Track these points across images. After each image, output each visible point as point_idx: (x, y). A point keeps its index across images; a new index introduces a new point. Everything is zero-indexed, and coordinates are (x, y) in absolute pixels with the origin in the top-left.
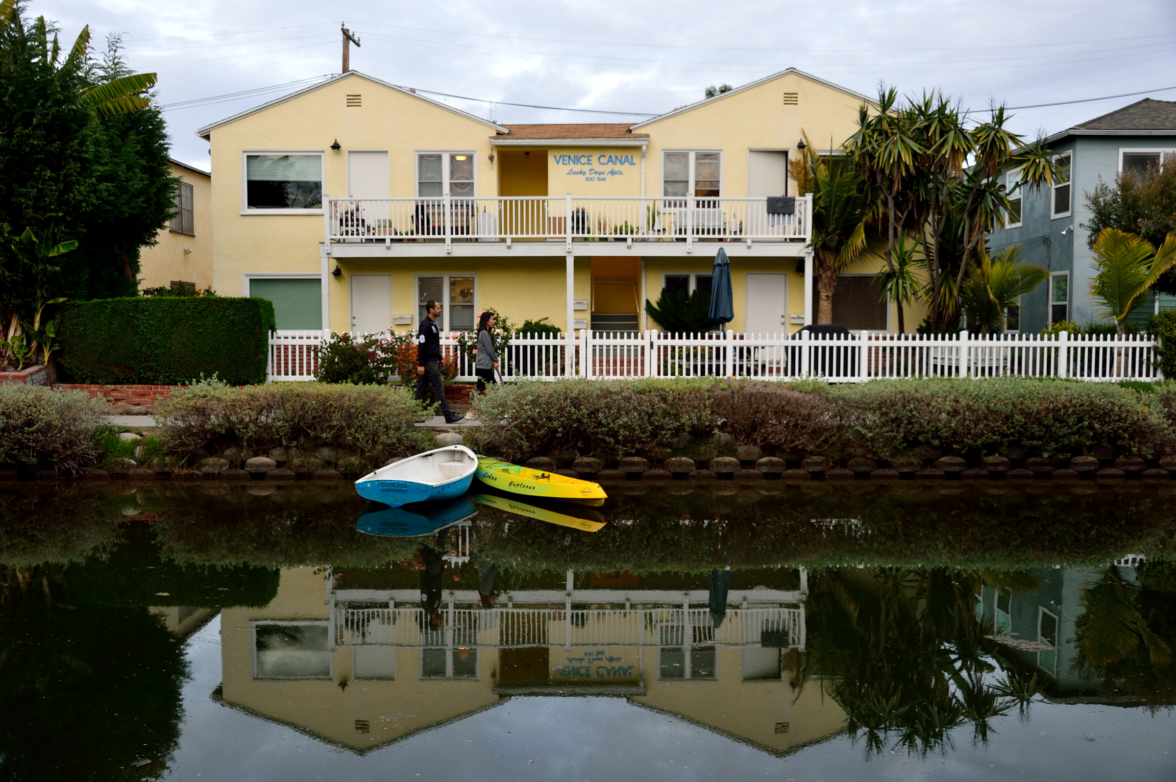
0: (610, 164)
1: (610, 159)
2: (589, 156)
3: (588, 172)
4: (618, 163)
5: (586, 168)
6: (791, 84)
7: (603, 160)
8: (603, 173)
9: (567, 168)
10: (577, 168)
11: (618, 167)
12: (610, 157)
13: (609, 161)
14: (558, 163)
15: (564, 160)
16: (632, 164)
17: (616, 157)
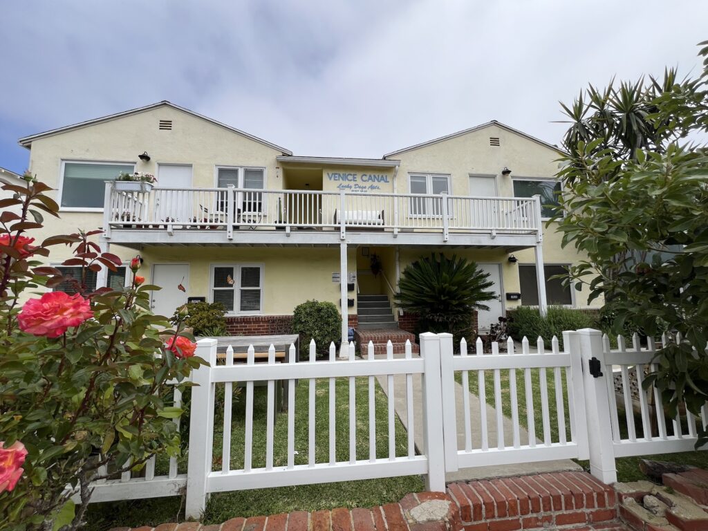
0: (370, 181)
1: (370, 178)
2: (354, 175)
3: (353, 187)
4: (376, 181)
5: (352, 183)
6: (495, 132)
7: (364, 178)
8: (365, 187)
9: (338, 183)
10: (345, 183)
11: (376, 184)
12: (370, 176)
13: (369, 179)
14: (330, 179)
15: (335, 177)
16: (387, 182)
17: (374, 176)
